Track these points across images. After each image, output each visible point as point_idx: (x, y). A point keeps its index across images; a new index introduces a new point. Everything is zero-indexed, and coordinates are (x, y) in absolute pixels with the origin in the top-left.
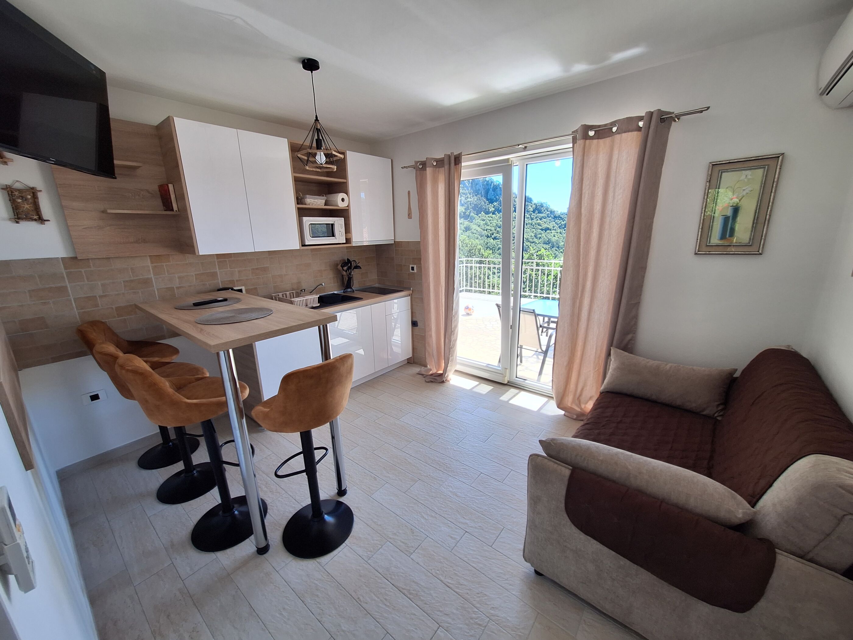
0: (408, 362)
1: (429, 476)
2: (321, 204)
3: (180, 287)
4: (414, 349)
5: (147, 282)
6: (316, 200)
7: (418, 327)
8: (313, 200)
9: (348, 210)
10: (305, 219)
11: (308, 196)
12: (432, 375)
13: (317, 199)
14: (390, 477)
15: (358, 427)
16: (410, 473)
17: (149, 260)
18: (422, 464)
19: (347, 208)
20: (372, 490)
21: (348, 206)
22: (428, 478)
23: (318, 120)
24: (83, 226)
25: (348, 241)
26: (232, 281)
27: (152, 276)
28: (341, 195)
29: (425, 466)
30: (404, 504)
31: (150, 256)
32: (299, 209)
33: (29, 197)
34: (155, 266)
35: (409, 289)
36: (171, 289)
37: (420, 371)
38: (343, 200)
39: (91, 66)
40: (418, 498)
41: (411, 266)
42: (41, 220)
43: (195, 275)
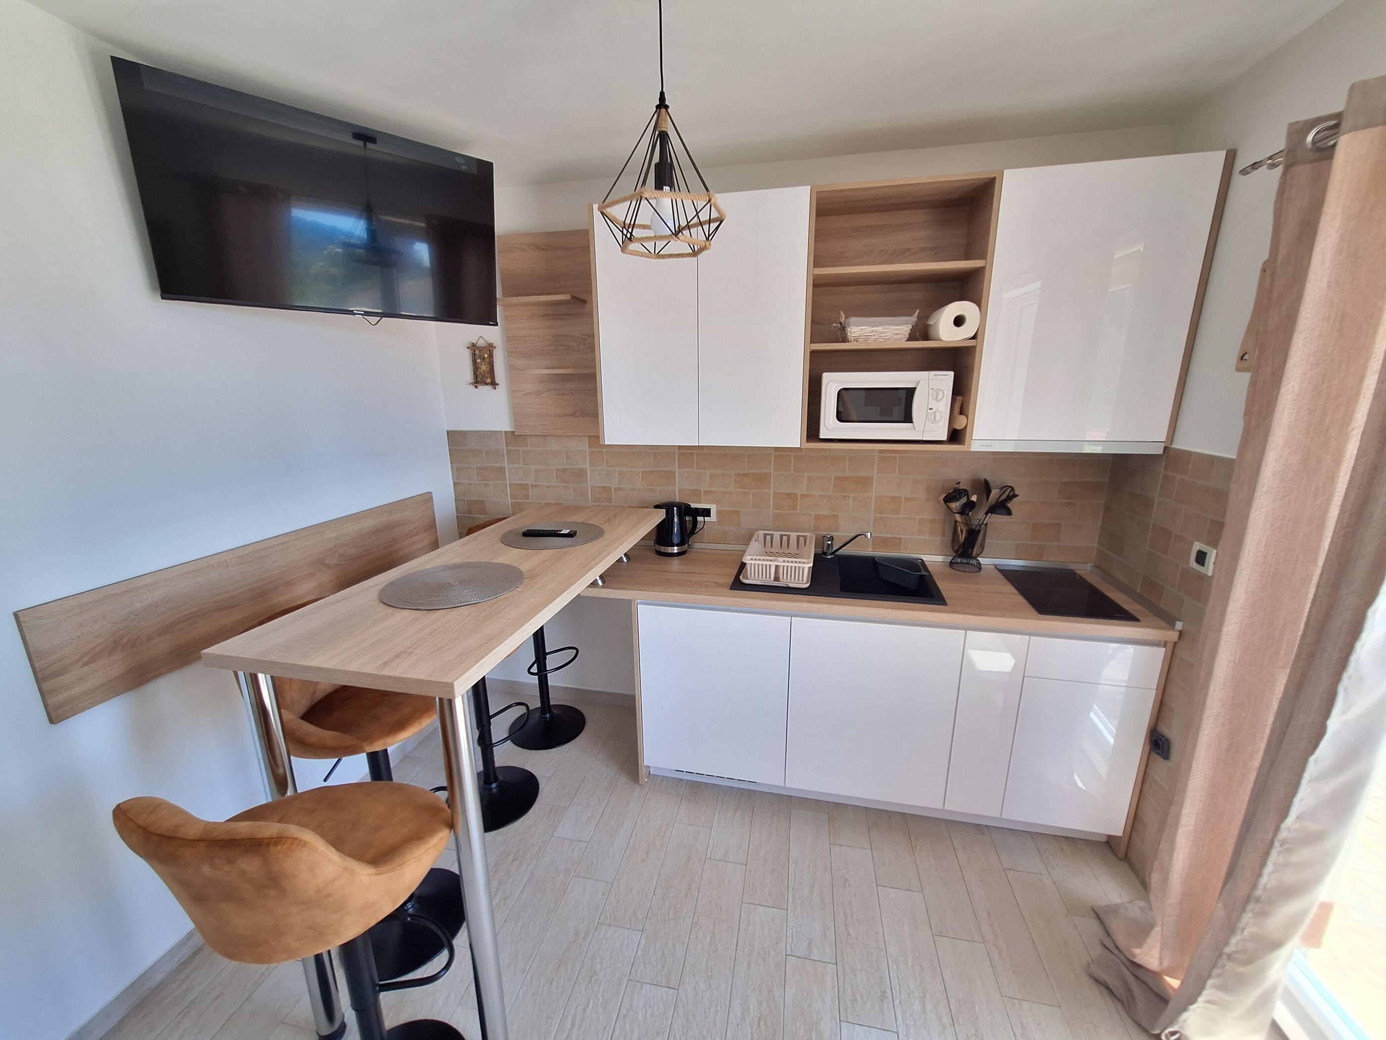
2: (897, 337)
3: (620, 489)
4: (1135, 819)
5: (580, 474)
6: (880, 329)
7: (1168, 762)
8: (868, 329)
9: (974, 348)
10: (826, 376)
11: (853, 320)
13: (881, 324)
17: (587, 443)
19: (972, 343)
21: (974, 337)
23: (666, 107)
24: (523, 391)
25: (956, 436)
26: (696, 493)
27: (588, 466)
28: (955, 308)
31: (588, 436)
32: (813, 353)
33: (486, 356)
34: (593, 452)
35: (1169, 620)
36: (607, 490)
37: (1114, 910)
38: (959, 321)
39: (457, 159)
41: (1197, 546)
42: (494, 384)
43: (642, 472)
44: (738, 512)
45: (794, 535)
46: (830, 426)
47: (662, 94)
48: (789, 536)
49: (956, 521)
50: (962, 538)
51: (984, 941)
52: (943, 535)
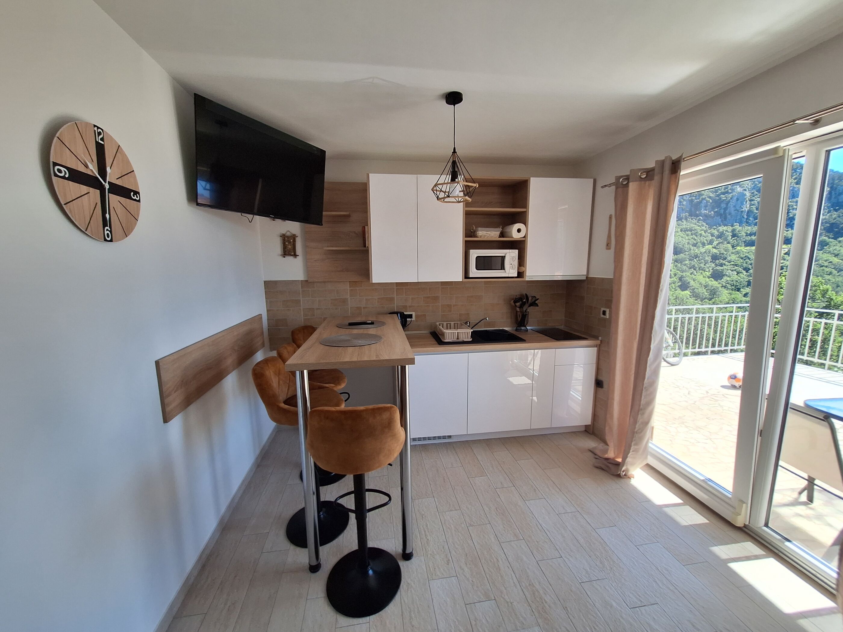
0: (586, 431)
1: (510, 603)
2: (495, 236)
3: (366, 308)
4: (595, 416)
5: (344, 301)
6: (489, 233)
7: (603, 389)
8: (485, 233)
9: (524, 241)
10: (472, 251)
11: (480, 229)
12: (607, 459)
13: (490, 231)
14: (464, 571)
15: (474, 487)
16: (490, 582)
17: (348, 283)
18: (513, 579)
19: (524, 239)
20: (435, 574)
21: (524, 237)
22: (506, 605)
23: (456, 152)
24: (314, 259)
25: (520, 274)
26: (405, 307)
27: (349, 297)
28: (517, 226)
29: (515, 585)
30: (455, 620)
31: (349, 281)
32: (466, 241)
33: (292, 241)
34: (352, 290)
35: (595, 337)
36: (359, 308)
37: (595, 448)
38: (519, 231)
39: (314, 148)
40: (476, 625)
41: (603, 309)
42: (295, 255)
43: (378, 298)
44: (425, 315)
45: (452, 323)
46: (474, 272)
47: (455, 148)
48: (450, 324)
49: (517, 311)
50: (519, 319)
51: (560, 467)
52: (511, 318)
